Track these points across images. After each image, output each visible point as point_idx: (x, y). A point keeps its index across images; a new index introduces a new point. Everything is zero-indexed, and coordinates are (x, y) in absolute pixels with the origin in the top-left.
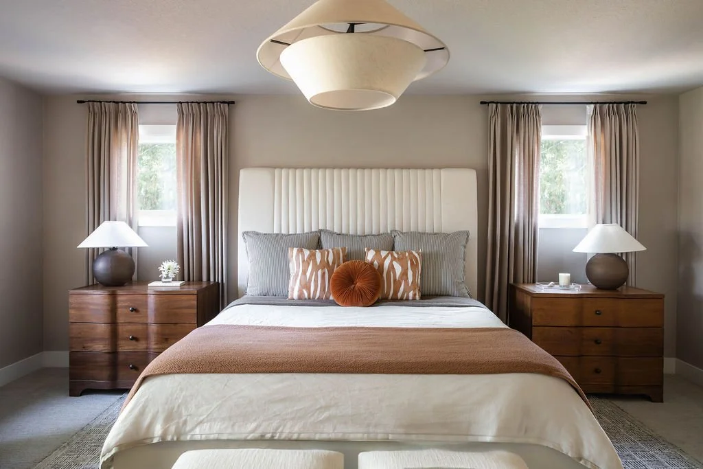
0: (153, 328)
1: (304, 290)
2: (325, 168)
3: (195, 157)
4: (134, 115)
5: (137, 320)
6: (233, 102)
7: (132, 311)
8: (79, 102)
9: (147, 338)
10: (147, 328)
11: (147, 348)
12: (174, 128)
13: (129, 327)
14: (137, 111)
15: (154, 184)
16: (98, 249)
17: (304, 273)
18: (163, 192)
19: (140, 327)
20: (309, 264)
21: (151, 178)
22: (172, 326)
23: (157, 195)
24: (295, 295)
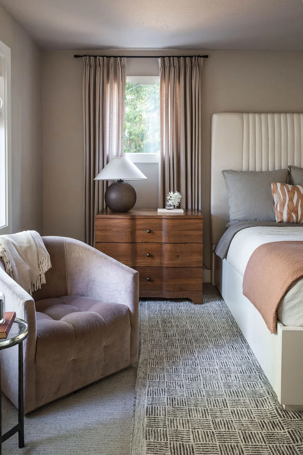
0: (166, 247)
1: (293, 214)
2: (286, 112)
3: (176, 104)
4: (123, 67)
5: (152, 240)
6: (206, 57)
7: (149, 233)
8: (76, 56)
9: (161, 255)
10: (161, 247)
11: (161, 264)
12: (158, 79)
13: (145, 246)
14: (126, 65)
15: (138, 125)
16: (107, 181)
17: (291, 200)
18: (148, 133)
19: (154, 246)
20: (294, 193)
21: (135, 118)
22: (182, 245)
23: (142, 136)
24: (285, 217)
